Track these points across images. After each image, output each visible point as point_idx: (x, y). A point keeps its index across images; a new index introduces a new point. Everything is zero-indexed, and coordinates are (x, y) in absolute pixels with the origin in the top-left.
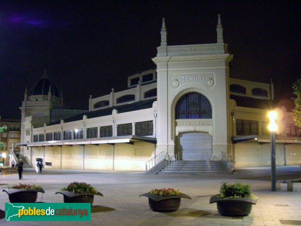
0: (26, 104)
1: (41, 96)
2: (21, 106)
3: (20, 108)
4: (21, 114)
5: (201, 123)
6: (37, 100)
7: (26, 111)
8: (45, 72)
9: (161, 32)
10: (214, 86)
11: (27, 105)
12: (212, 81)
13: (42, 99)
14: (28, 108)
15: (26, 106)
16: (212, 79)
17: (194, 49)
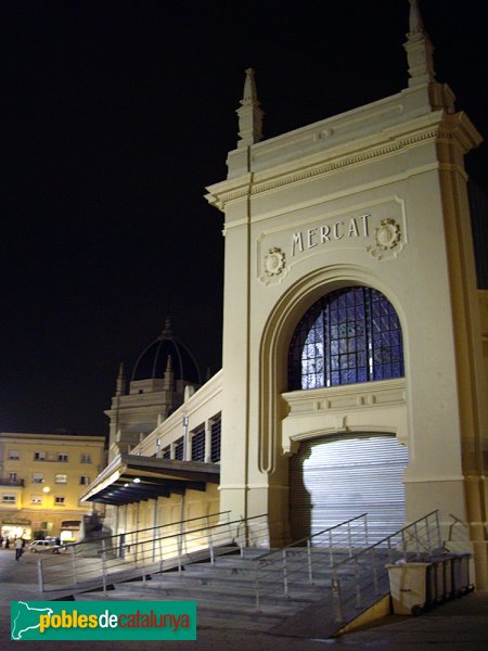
0: (119, 402)
1: (149, 382)
2: (110, 409)
3: (106, 412)
4: (109, 428)
5: (369, 400)
6: (141, 392)
7: (118, 419)
8: (167, 325)
9: (240, 112)
10: (401, 245)
11: (121, 405)
12: (394, 229)
13: (150, 389)
14: (121, 411)
15: (118, 409)
16: (392, 222)
17: (332, 132)
